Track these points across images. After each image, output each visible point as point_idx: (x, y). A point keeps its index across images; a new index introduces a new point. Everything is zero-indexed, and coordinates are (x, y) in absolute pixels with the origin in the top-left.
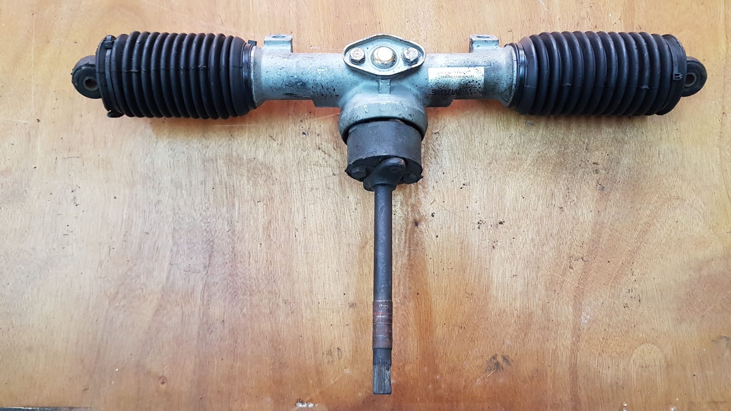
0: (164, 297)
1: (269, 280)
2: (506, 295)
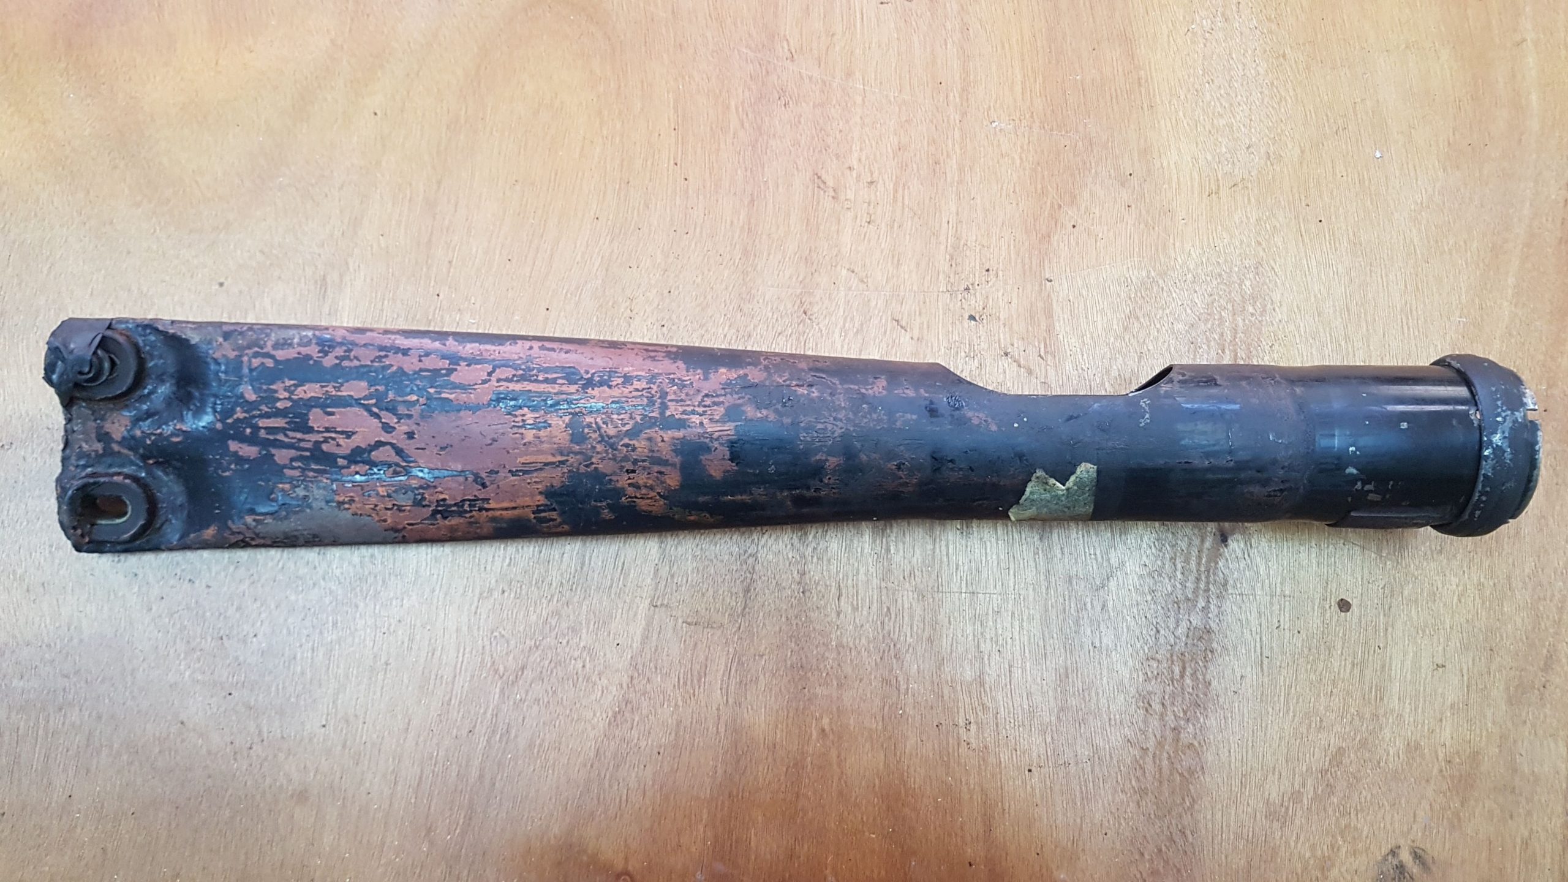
0: (635, 681)
1: (884, 651)
2: (1420, 710)
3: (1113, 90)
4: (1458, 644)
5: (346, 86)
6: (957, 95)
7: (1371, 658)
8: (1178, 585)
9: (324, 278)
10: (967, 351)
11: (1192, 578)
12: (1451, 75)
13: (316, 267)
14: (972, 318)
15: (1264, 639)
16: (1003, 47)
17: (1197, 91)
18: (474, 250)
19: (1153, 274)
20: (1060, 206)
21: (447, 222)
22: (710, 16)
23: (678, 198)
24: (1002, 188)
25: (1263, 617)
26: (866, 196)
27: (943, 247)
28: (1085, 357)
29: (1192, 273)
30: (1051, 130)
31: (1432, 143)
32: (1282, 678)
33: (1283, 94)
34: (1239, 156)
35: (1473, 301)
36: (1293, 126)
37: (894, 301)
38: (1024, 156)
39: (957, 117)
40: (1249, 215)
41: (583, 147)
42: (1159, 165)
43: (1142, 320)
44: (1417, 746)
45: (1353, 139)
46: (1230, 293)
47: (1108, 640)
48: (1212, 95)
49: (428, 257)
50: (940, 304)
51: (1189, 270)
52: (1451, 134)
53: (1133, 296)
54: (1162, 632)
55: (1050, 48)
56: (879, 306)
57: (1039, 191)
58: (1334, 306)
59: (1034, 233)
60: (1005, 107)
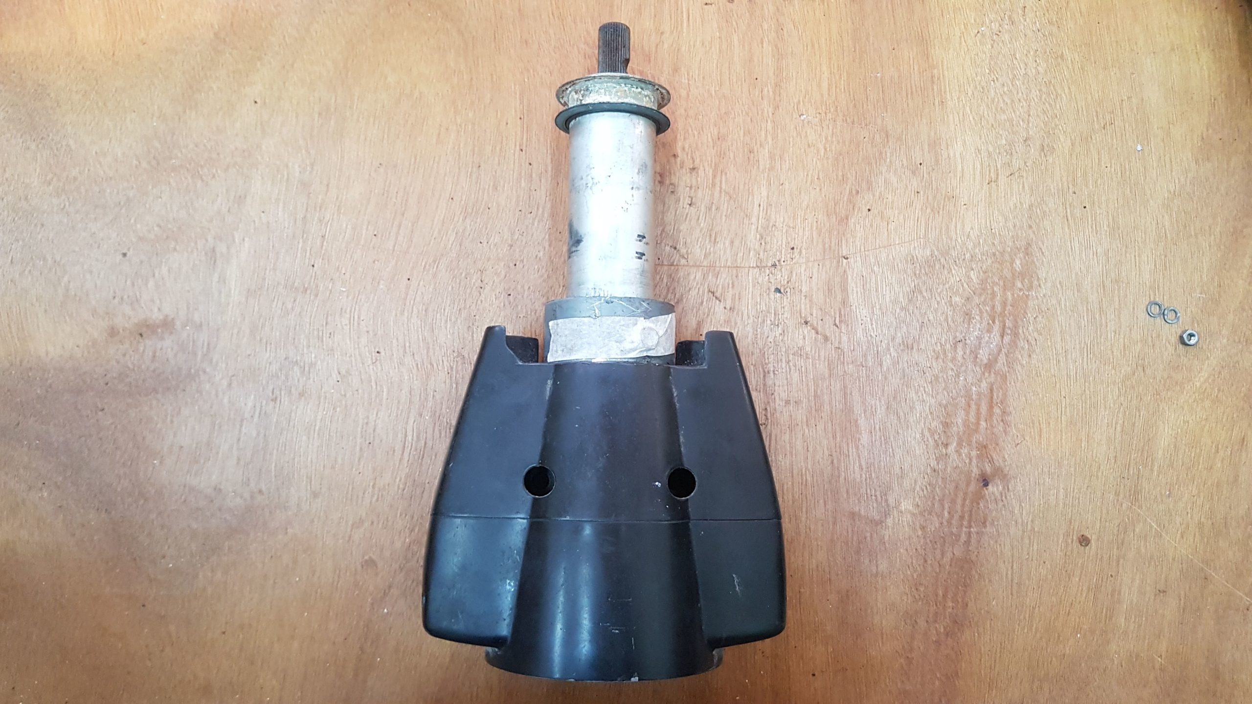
3: (909, 84)
4: (1178, 573)
5: (229, 76)
6: (770, 90)
7: (1104, 584)
8: (945, 523)
9: (214, 250)
10: (773, 320)
11: (956, 517)
12: (1209, 76)
13: (207, 240)
14: (778, 290)
15: (1015, 567)
16: (813, 46)
17: (983, 88)
18: (345, 225)
19: (936, 253)
20: (858, 192)
21: (320, 201)
22: (553, 14)
23: (523, 179)
24: (807, 175)
25: (1015, 550)
26: (688, 181)
27: (753, 227)
28: (874, 326)
29: (970, 252)
30: (853, 123)
31: (1187, 137)
32: (1028, 600)
33: (1059, 91)
34: (1017, 148)
35: (1213, 279)
36: (1066, 121)
37: (710, 274)
38: (828, 146)
39: (770, 110)
40: (1022, 201)
41: (439, 134)
42: (947, 156)
43: (925, 294)
44: (1137, 656)
45: (1119, 134)
46: (1002, 271)
47: (883, 566)
48: (995, 92)
49: (303, 232)
50: (750, 278)
51: (967, 249)
52: (1205, 130)
53: (918, 272)
54: (929, 562)
55: (855, 47)
56: (697, 278)
57: (840, 178)
58: (1092, 283)
59: (834, 217)
60: (813, 102)
